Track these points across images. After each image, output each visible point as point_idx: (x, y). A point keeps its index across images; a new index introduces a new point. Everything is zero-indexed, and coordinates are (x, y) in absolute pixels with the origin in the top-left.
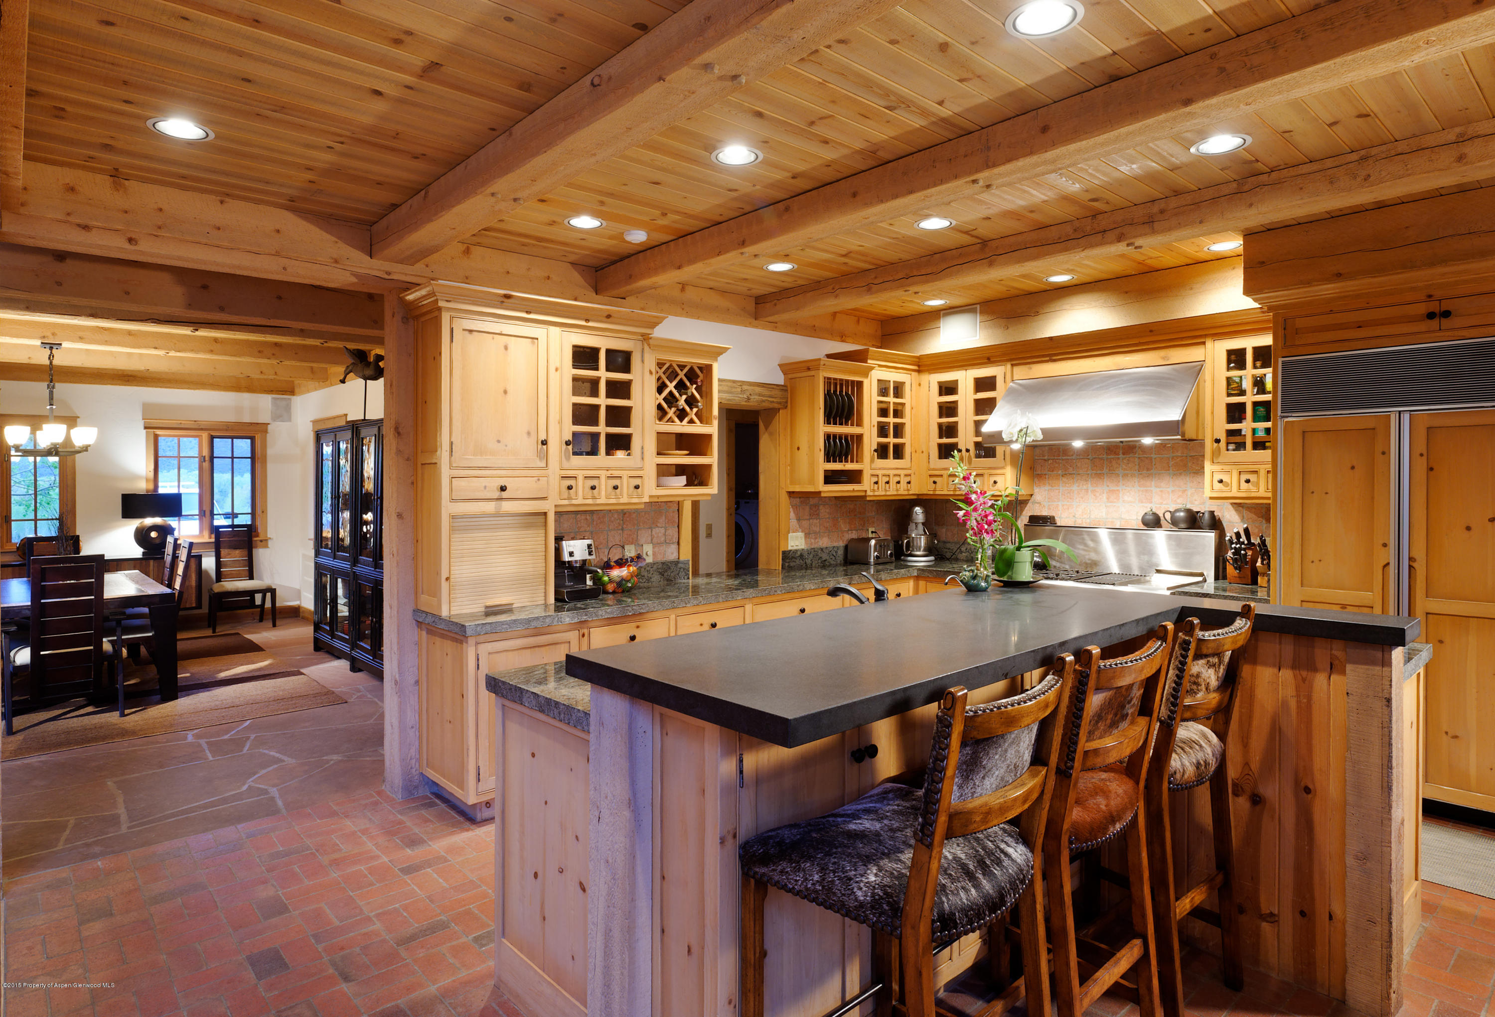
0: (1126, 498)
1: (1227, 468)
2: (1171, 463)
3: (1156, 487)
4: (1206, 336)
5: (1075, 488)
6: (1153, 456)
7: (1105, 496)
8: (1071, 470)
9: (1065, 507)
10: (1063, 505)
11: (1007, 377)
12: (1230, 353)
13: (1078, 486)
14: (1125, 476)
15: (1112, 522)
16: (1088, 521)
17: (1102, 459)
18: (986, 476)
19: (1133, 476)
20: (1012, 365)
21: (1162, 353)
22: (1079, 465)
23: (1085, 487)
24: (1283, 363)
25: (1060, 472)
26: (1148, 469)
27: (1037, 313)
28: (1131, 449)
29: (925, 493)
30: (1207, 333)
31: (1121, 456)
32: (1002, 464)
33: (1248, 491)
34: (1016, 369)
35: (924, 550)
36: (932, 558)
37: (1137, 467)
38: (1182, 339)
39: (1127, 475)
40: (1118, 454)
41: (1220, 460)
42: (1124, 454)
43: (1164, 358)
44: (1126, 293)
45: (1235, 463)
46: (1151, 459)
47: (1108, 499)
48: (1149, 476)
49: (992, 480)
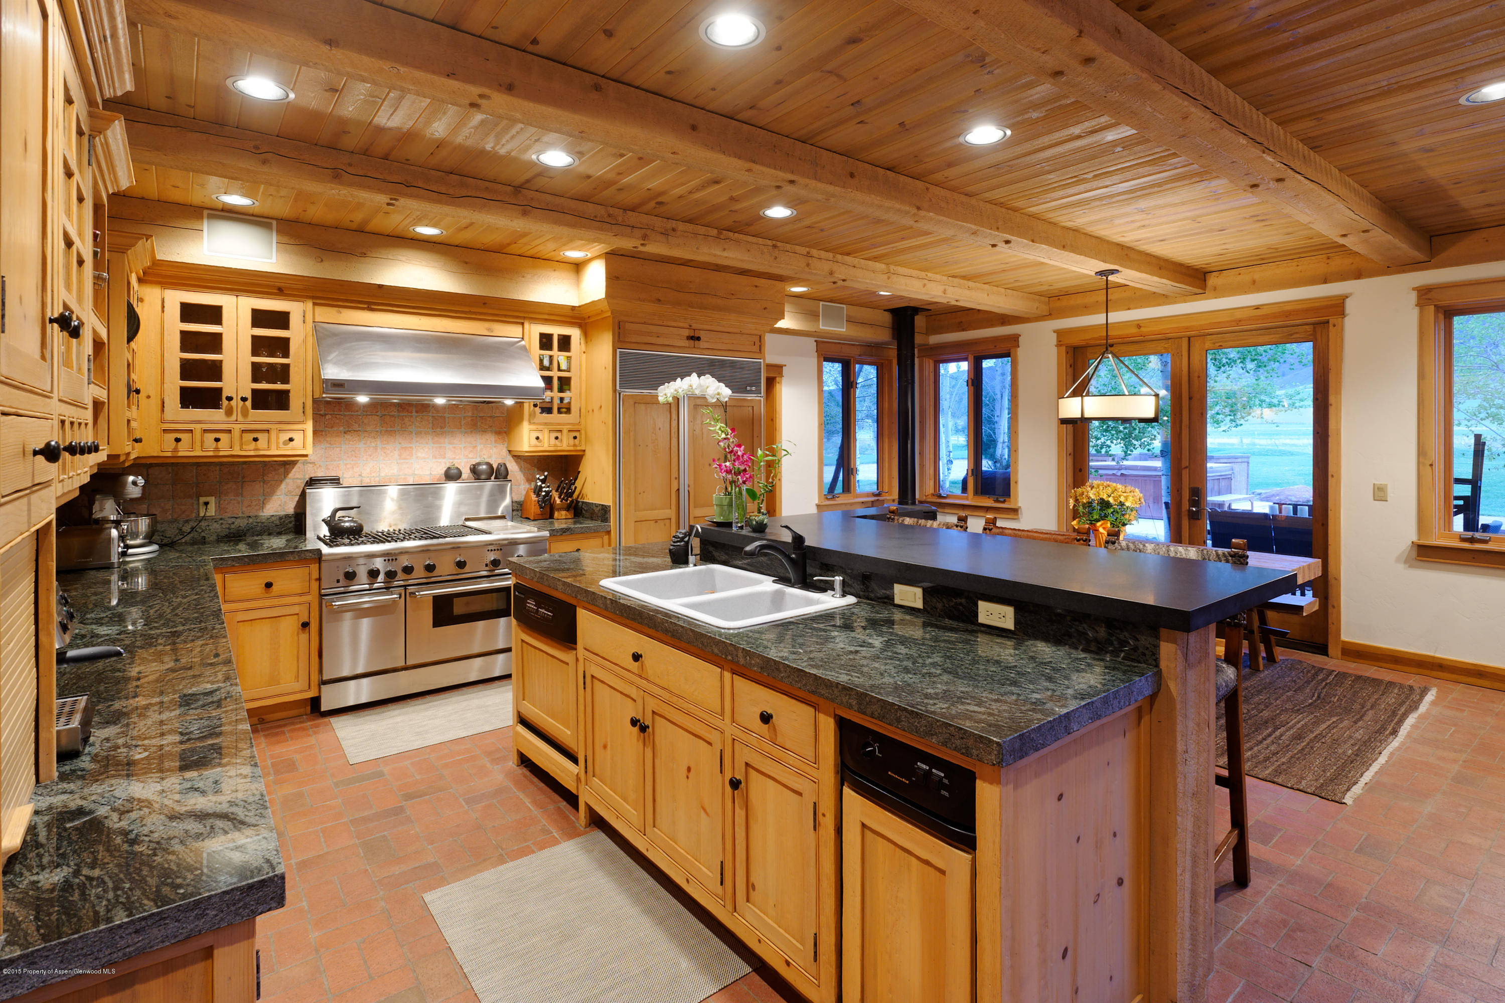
0: (419, 454)
1: (540, 427)
2: (463, 422)
3: (450, 443)
4: (524, 318)
5: (361, 445)
6: (447, 415)
7: (396, 453)
8: (356, 427)
9: (348, 466)
10: (346, 464)
11: (307, 316)
12: (542, 336)
13: (365, 444)
14: (418, 433)
15: (405, 479)
16: (377, 479)
17: (393, 416)
18: (273, 434)
19: (426, 433)
20: (314, 304)
21: (487, 325)
22: (366, 421)
23: (373, 444)
24: (620, 352)
25: (341, 429)
26: (441, 428)
27: (364, 255)
28: (424, 408)
29: (155, 454)
30: (526, 315)
31: (414, 414)
32: (300, 417)
33: (555, 446)
34: (318, 309)
35: (144, 538)
36: (155, 547)
37: (431, 425)
38: (506, 316)
39: (421, 433)
40: (411, 412)
41: (536, 421)
42: (417, 412)
43: (489, 330)
44: (466, 263)
45: (546, 424)
46: (444, 417)
47: (400, 456)
48: (443, 434)
49: (286, 436)
